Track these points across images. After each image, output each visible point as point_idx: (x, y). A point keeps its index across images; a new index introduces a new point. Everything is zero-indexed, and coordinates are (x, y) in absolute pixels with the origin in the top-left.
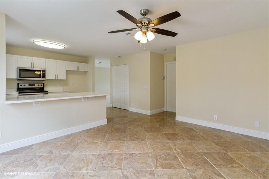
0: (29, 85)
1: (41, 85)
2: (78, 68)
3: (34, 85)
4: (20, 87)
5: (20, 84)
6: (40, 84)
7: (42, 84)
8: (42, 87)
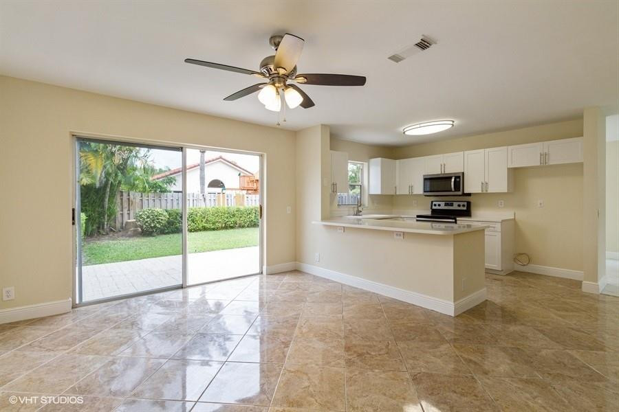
0: (446, 205)
1: (464, 206)
2: (544, 156)
3: (452, 205)
4: (434, 207)
5: (434, 203)
6: (461, 204)
7: (466, 203)
8: (465, 208)
